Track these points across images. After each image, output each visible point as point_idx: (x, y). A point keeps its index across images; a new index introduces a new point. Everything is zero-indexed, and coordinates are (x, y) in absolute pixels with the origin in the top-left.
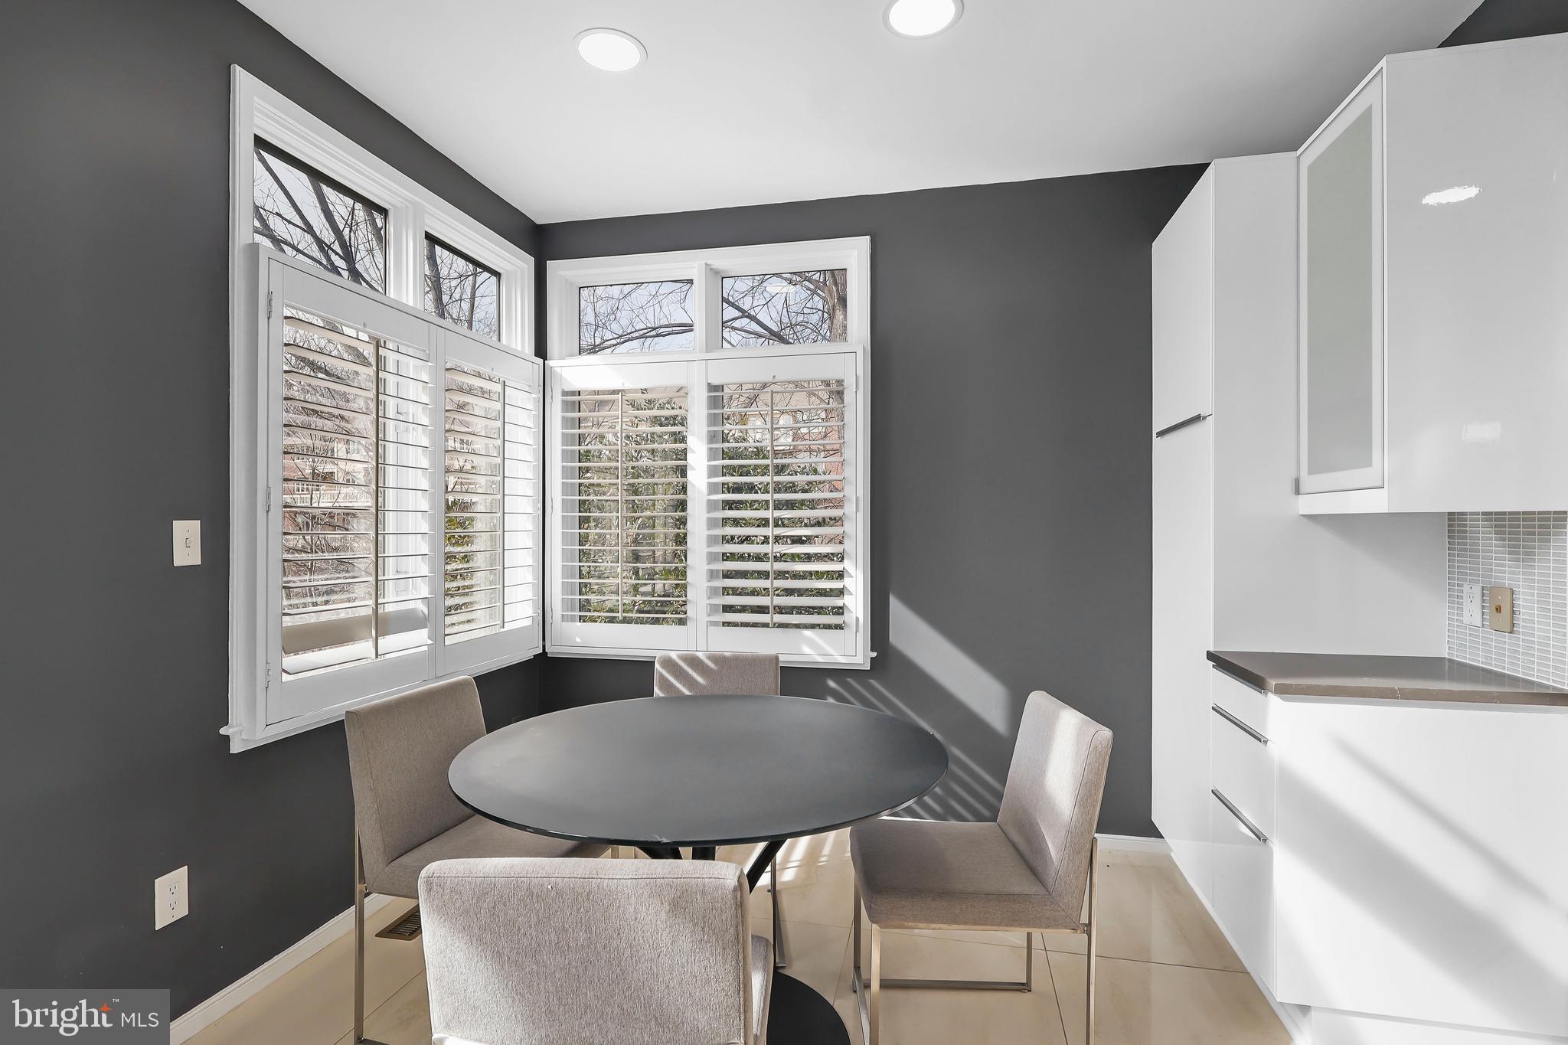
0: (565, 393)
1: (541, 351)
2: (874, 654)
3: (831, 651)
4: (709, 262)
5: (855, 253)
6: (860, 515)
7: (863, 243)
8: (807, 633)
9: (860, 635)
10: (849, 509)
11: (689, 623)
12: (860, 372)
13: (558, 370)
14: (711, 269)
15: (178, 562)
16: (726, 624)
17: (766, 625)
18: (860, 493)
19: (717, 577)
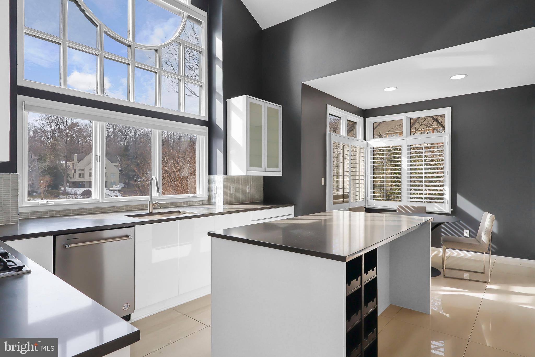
0: (371, 148)
1: (365, 139)
2: (452, 210)
3: (442, 209)
4: (407, 116)
5: (447, 111)
6: (448, 176)
7: (450, 109)
8: (436, 204)
9: (448, 205)
10: (445, 174)
11: (402, 201)
12: (448, 141)
13: (369, 143)
14: (408, 117)
15: (322, 184)
16: (411, 201)
17: (422, 202)
18: (448, 170)
19: (409, 190)
